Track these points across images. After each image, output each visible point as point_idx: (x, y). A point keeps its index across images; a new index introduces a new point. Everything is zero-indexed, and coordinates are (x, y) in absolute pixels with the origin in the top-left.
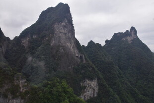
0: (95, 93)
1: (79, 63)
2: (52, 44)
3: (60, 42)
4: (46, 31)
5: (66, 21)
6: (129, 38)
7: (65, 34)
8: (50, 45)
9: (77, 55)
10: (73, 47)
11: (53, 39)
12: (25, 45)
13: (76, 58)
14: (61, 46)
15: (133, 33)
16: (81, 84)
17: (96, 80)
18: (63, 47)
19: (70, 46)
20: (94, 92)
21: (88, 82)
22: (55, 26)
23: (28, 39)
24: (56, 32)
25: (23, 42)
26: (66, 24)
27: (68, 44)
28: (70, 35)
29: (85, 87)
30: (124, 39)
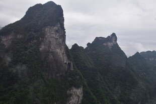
0: (80, 100)
1: (66, 70)
2: (41, 49)
3: (49, 47)
4: (34, 32)
5: (59, 26)
6: (110, 44)
7: (56, 39)
8: (38, 49)
9: (65, 62)
10: (63, 54)
11: (43, 43)
12: (5, 44)
13: (64, 65)
14: (51, 52)
15: (113, 39)
16: (68, 92)
17: (82, 88)
18: (53, 53)
19: (60, 52)
20: (78, 99)
21: (75, 90)
22: (47, 29)
23: (10, 37)
24: (47, 36)
25: (3, 40)
26: (59, 29)
27: (58, 50)
28: (61, 40)
29: (71, 95)
30: (105, 44)
